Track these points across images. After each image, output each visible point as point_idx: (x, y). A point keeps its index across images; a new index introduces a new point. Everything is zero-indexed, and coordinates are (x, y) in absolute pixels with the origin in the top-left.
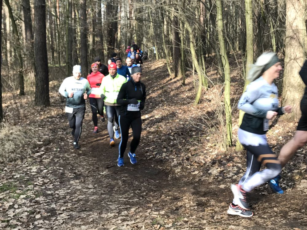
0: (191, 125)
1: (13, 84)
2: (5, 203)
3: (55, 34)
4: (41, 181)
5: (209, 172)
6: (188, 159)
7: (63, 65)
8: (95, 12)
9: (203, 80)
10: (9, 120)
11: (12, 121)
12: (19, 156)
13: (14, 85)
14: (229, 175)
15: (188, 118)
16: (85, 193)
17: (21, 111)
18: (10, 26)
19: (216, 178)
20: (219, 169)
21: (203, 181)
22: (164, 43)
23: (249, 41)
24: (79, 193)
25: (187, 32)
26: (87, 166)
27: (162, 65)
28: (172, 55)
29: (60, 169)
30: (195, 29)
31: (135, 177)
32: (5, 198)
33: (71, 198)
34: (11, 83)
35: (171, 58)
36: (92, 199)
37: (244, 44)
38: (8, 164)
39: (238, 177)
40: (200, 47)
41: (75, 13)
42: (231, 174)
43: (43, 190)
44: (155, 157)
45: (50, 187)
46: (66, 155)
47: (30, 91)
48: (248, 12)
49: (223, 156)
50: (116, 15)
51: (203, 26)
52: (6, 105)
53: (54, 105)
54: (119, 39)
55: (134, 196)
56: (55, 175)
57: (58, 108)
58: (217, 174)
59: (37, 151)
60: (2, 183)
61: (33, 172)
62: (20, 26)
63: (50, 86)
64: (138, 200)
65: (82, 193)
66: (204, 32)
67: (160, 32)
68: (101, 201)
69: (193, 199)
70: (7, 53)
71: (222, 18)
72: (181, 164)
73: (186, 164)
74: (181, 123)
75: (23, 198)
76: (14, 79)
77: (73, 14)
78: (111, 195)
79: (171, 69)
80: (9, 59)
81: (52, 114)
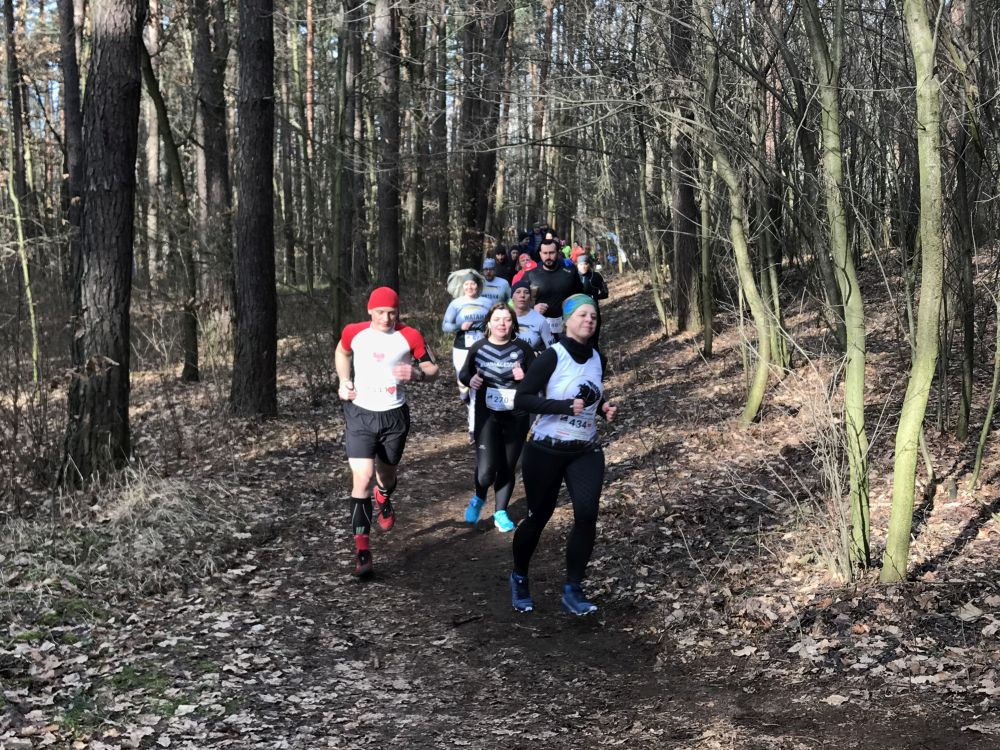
0: (730, 492)
1: (163, 346)
2: (130, 727)
3: (299, 189)
4: (244, 660)
5: (791, 650)
6: (720, 605)
7: (319, 285)
8: (427, 119)
9: (773, 343)
10: (146, 460)
11: (158, 464)
12: (177, 576)
13: (167, 347)
14: (858, 661)
15: (719, 468)
16: (382, 706)
17: (188, 431)
18: (159, 162)
19: (814, 673)
20: (825, 643)
21: (770, 680)
22: (645, 221)
23: (929, 222)
24: (363, 706)
25: (722, 186)
26: (388, 614)
27: (635, 291)
28: (670, 260)
29: (306, 624)
30: (747, 175)
31: (544, 658)
32: (131, 712)
33: (339, 720)
34: (158, 340)
35: (666, 268)
36: (405, 725)
37: (910, 227)
38: (140, 602)
39: (888, 670)
40: (764, 234)
41: (363, 123)
42: (865, 659)
43: (250, 691)
44: (613, 593)
45: (271, 682)
46: (324, 577)
47: (216, 367)
48: (927, 127)
49: (838, 600)
50: (493, 130)
51: (774, 166)
52: (139, 410)
53: (290, 413)
54: (499, 204)
55: (541, 722)
56: (290, 643)
57: (302, 425)
58: (817, 660)
59: (232, 560)
60: (122, 664)
61: (220, 630)
62: (191, 161)
63: (279, 353)
64: (554, 734)
65: (373, 704)
66: (778, 186)
67: (632, 186)
68: (435, 735)
69: (738, 740)
70: (147, 248)
71: (837, 145)
72: (698, 622)
73: (713, 619)
74: (698, 482)
75: (188, 715)
76: (166, 329)
77: (357, 126)
78: (465, 717)
79: (666, 303)
80: (152, 265)
81: (284, 444)
